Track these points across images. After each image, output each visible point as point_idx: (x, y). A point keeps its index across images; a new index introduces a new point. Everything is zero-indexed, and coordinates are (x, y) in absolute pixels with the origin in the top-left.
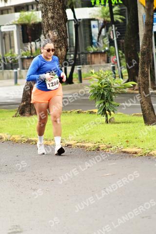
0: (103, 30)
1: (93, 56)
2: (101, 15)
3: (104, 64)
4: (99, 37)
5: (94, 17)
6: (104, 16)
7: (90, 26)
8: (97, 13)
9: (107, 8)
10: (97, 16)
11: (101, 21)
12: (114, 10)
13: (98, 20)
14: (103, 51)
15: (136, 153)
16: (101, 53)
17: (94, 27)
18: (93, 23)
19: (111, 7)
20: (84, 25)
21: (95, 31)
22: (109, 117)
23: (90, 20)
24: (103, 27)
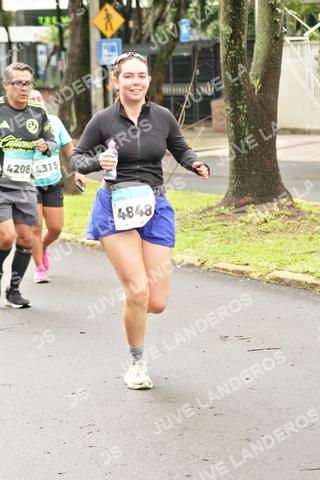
0: (54, 58)
2: (51, 37)
4: (46, 67)
5: (40, 40)
6: (54, 40)
7: (35, 52)
8: (45, 35)
9: (57, 30)
10: (45, 38)
11: (51, 46)
12: (65, 34)
13: (46, 44)
14: (52, 86)
16: (49, 89)
17: (42, 53)
18: (40, 48)
19: (61, 31)
20: (28, 50)
21: (42, 59)
23: (34, 45)
24: (53, 53)
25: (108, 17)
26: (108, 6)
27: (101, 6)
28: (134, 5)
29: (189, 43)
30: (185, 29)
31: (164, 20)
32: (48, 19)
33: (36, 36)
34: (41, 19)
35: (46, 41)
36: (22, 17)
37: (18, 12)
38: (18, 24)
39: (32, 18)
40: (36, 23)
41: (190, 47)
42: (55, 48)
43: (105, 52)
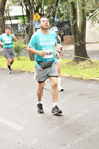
1: (19, 36)
3: (22, 39)
4: (20, 30)
6: (22, 23)
7: (17, 26)
9: (23, 20)
11: (21, 24)
12: (25, 21)
13: (20, 24)
15: (25, 71)
16: (21, 35)
17: (19, 26)
18: (19, 25)
19: (24, 20)
20: (16, 26)
21: (19, 28)
22: (19, 58)
23: (17, 24)
24: (22, 26)
25: (37, 16)
26: (36, 13)
27: (35, 13)
28: (42, 13)
29: (57, 22)
30: (55, 19)
31: (50, 17)
32: (20, 18)
33: (17, 22)
34: (18, 18)
35: (20, 23)
36: (14, 17)
37: (13, 16)
38: (13, 19)
39: (16, 18)
40: (17, 19)
41: (57, 23)
42: (23, 25)
43: (36, 25)
